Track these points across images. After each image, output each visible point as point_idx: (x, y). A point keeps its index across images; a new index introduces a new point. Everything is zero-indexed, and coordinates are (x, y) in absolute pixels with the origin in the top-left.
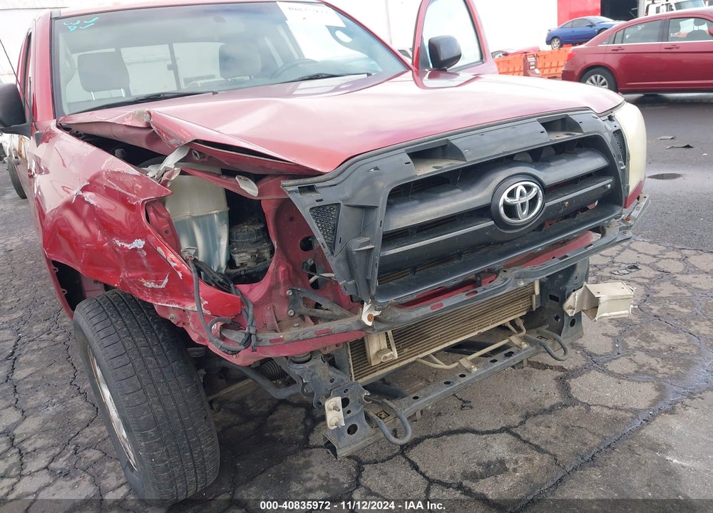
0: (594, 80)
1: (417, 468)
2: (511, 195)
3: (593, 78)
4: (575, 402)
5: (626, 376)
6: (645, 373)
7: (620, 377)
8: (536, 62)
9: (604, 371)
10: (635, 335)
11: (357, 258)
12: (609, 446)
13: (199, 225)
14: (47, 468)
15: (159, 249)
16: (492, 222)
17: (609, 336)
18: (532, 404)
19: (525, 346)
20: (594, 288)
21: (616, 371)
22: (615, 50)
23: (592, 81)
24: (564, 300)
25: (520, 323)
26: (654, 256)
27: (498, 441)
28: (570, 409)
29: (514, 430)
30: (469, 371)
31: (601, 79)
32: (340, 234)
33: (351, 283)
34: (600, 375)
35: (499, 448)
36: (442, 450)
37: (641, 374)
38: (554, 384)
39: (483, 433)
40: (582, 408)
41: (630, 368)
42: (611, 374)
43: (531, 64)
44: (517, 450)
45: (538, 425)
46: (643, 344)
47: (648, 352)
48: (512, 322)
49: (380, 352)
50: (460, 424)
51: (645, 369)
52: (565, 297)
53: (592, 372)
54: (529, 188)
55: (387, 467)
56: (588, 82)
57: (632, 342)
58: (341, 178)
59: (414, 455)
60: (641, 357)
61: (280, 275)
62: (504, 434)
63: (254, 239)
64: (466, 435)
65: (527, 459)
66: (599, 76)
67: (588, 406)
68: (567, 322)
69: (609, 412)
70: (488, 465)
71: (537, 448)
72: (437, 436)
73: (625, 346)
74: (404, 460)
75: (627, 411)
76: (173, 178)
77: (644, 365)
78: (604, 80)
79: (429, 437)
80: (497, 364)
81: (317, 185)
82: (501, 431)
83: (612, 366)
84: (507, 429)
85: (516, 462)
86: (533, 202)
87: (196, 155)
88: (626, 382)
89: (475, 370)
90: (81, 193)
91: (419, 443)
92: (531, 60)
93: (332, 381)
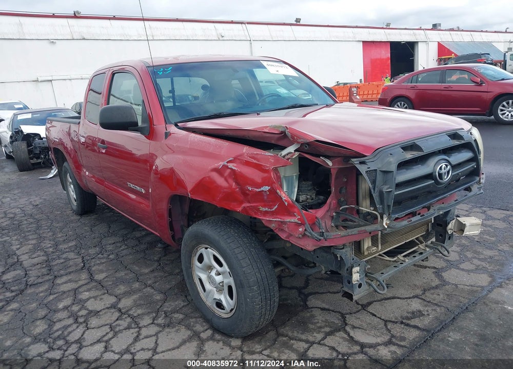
0: (399, 105)
1: (375, 316)
2: (441, 168)
3: (399, 104)
4: (448, 283)
5: (472, 271)
6: (481, 269)
7: (468, 271)
8: (357, 91)
9: (458, 268)
10: (469, 251)
11: (385, 195)
12: (473, 303)
13: (286, 181)
14: (152, 323)
15: (278, 191)
16: (433, 181)
17: (455, 252)
18: (425, 285)
19: (428, 249)
20: (461, 219)
21: (465, 268)
22: (413, 87)
23: (398, 106)
24: (447, 226)
25: (421, 239)
26: (467, 211)
27: (414, 302)
28: (447, 287)
29: (420, 297)
30: (404, 261)
31: (404, 105)
32: (377, 183)
33: (381, 206)
34: (457, 271)
35: (416, 305)
36: (385, 307)
37: (478, 270)
38: (433, 276)
39: (404, 299)
40: (453, 286)
41: (472, 267)
42: (463, 270)
43: (354, 92)
44: (426, 306)
45: (433, 294)
46: (475, 255)
47: (479, 259)
48: (417, 239)
49: (368, 248)
50: (390, 295)
51: (481, 267)
52: (447, 224)
53: (452, 269)
54: (447, 166)
55: (358, 315)
56: (396, 106)
57: (469, 255)
58: (376, 158)
59: (370, 309)
60: (476, 261)
61: (332, 205)
62: (416, 299)
63: (309, 188)
64: (395, 300)
65: (432, 310)
66: (403, 103)
67: (456, 285)
68: (447, 237)
69: (469, 288)
70: (413, 313)
71: (436, 304)
72: (380, 301)
73: (466, 257)
74: (366, 312)
75: (478, 287)
76: (294, 157)
77: (479, 266)
78: (406, 105)
79: (375, 301)
80: (416, 258)
81: (366, 161)
82: (414, 297)
83: (462, 266)
84: (416, 297)
85: (428, 311)
86: (448, 172)
87: (306, 147)
88: (472, 274)
89: (407, 260)
90: (226, 164)
91: (371, 304)
92: (354, 89)
93: (353, 259)
